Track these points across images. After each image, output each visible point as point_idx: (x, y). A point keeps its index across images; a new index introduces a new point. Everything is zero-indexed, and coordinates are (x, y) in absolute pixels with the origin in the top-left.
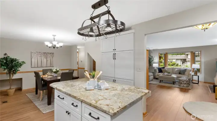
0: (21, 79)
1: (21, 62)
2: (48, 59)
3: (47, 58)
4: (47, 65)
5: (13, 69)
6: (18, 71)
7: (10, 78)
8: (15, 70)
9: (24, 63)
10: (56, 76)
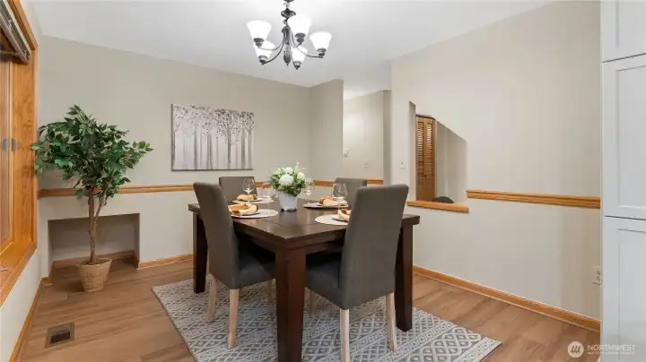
0: (134, 219)
1: (135, 144)
2: (233, 138)
3: (229, 135)
4: (229, 161)
5: (105, 175)
6: (122, 181)
7: (91, 211)
8: (109, 179)
9: (148, 150)
10: (293, 208)
